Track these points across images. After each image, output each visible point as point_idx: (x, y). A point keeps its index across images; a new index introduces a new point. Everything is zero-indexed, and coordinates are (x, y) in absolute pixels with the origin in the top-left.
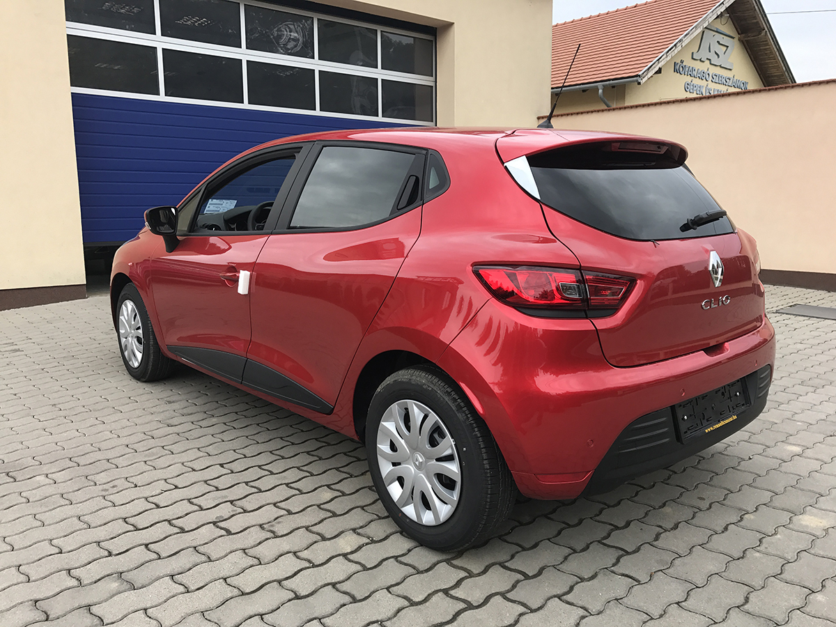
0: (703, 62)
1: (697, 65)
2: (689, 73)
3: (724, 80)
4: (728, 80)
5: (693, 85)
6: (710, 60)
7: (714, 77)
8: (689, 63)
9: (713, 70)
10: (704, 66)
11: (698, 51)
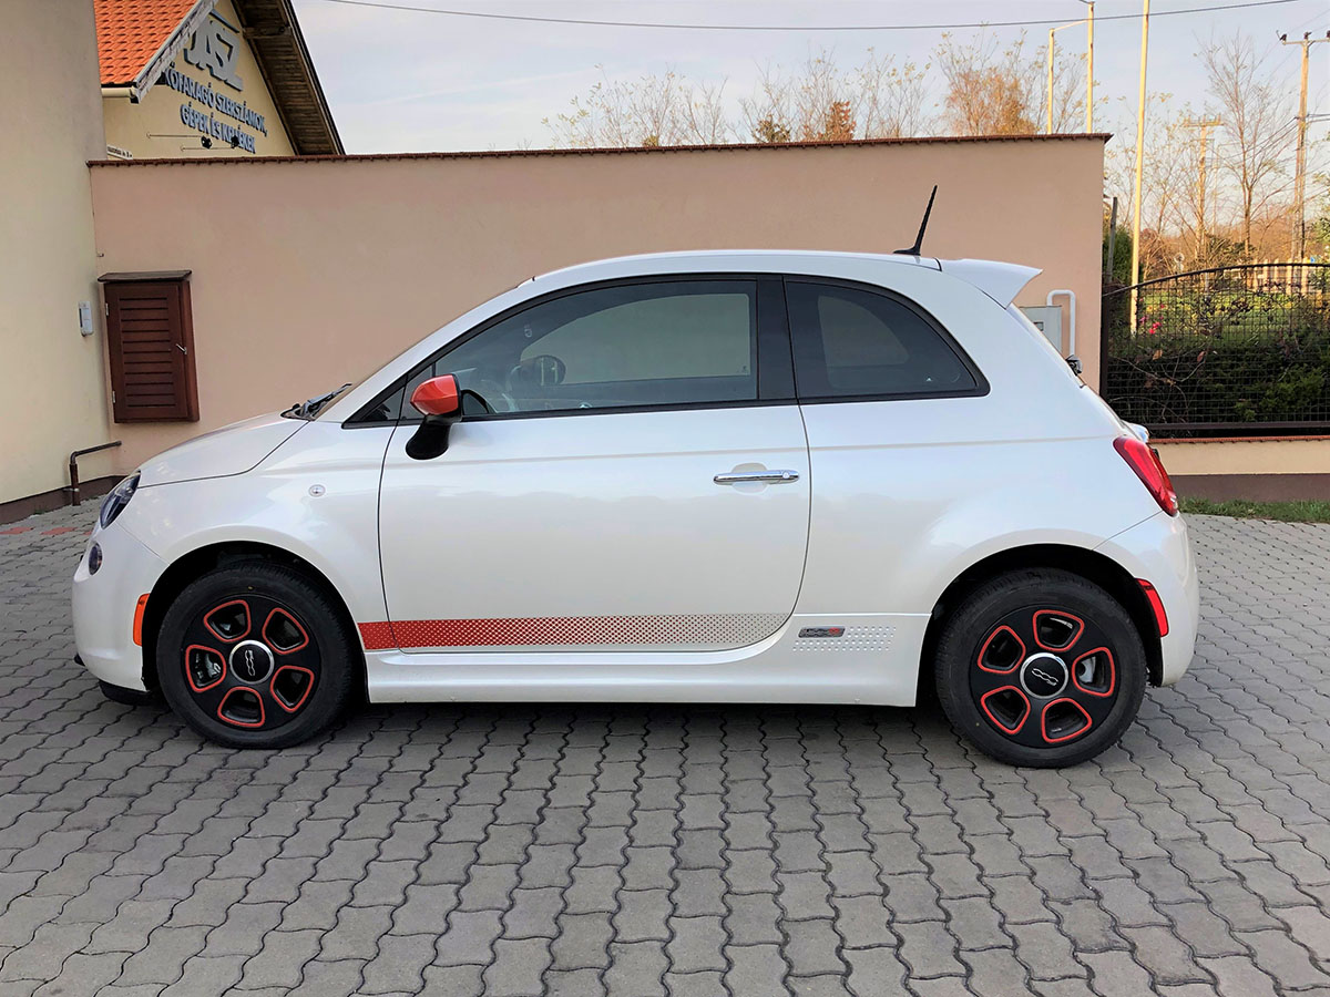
0: (202, 69)
1: (194, 75)
2: (186, 88)
3: (232, 109)
4: (238, 110)
5: (194, 114)
6: (210, 67)
8: (182, 68)
9: (218, 89)
10: (204, 79)
11: (193, 47)
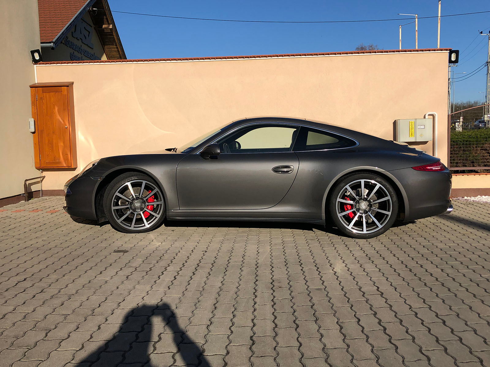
0: (78, 40)
1: (75, 42)
2: (72, 47)
3: (90, 56)
5: (75, 56)
6: (81, 39)
7: (85, 52)
8: (70, 38)
9: (84, 47)
10: (79, 43)
11: (75, 32)
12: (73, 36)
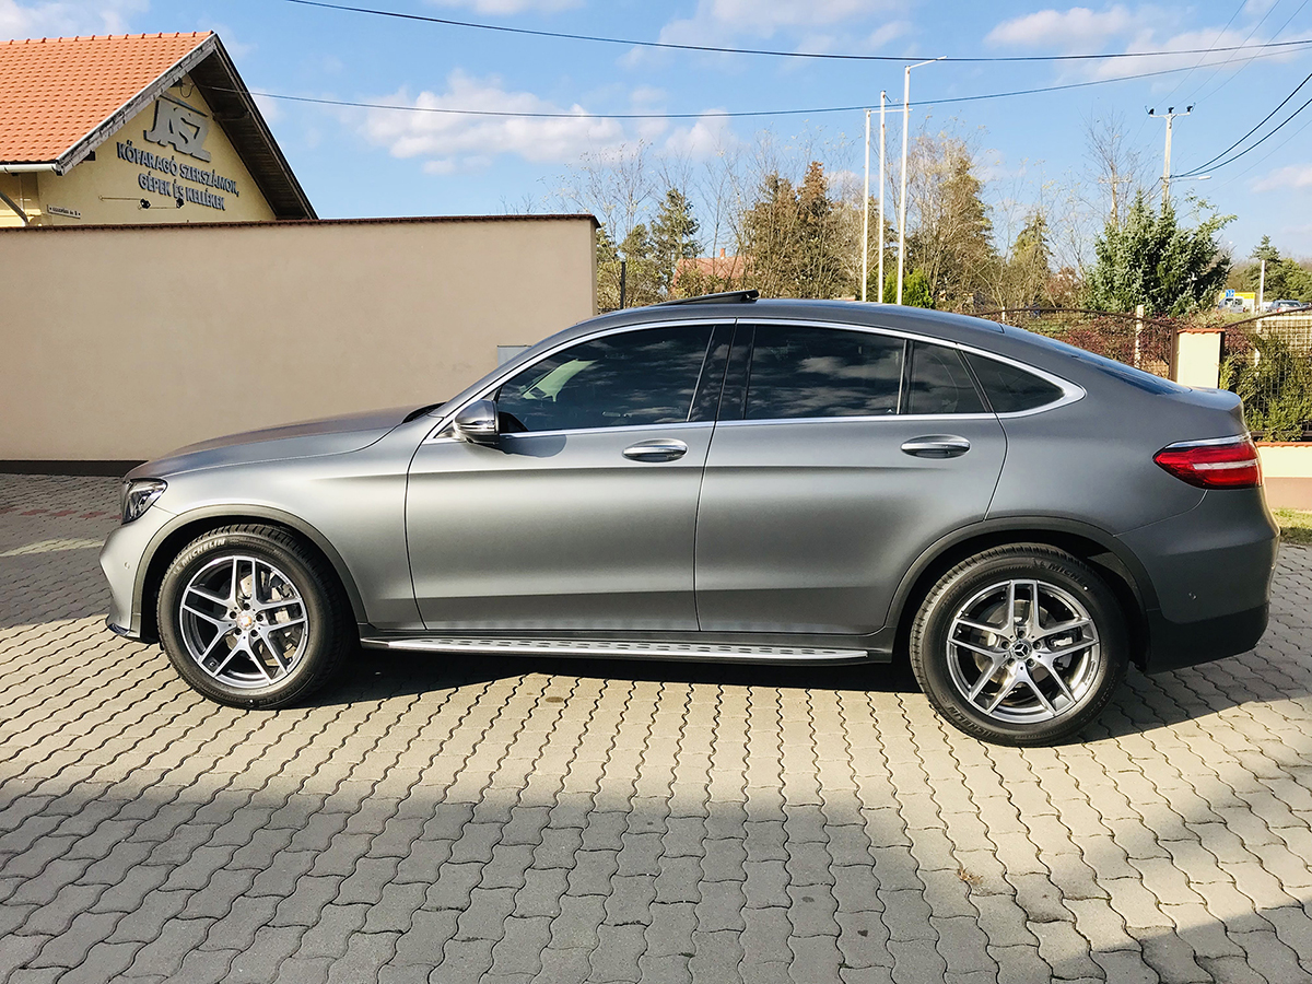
0: (164, 146)
1: (154, 150)
2: (144, 161)
3: (199, 176)
4: (206, 177)
5: (152, 181)
6: (174, 144)
7: (185, 170)
8: (140, 145)
9: (180, 160)
10: (167, 153)
11: (154, 129)
12: (145, 138)
